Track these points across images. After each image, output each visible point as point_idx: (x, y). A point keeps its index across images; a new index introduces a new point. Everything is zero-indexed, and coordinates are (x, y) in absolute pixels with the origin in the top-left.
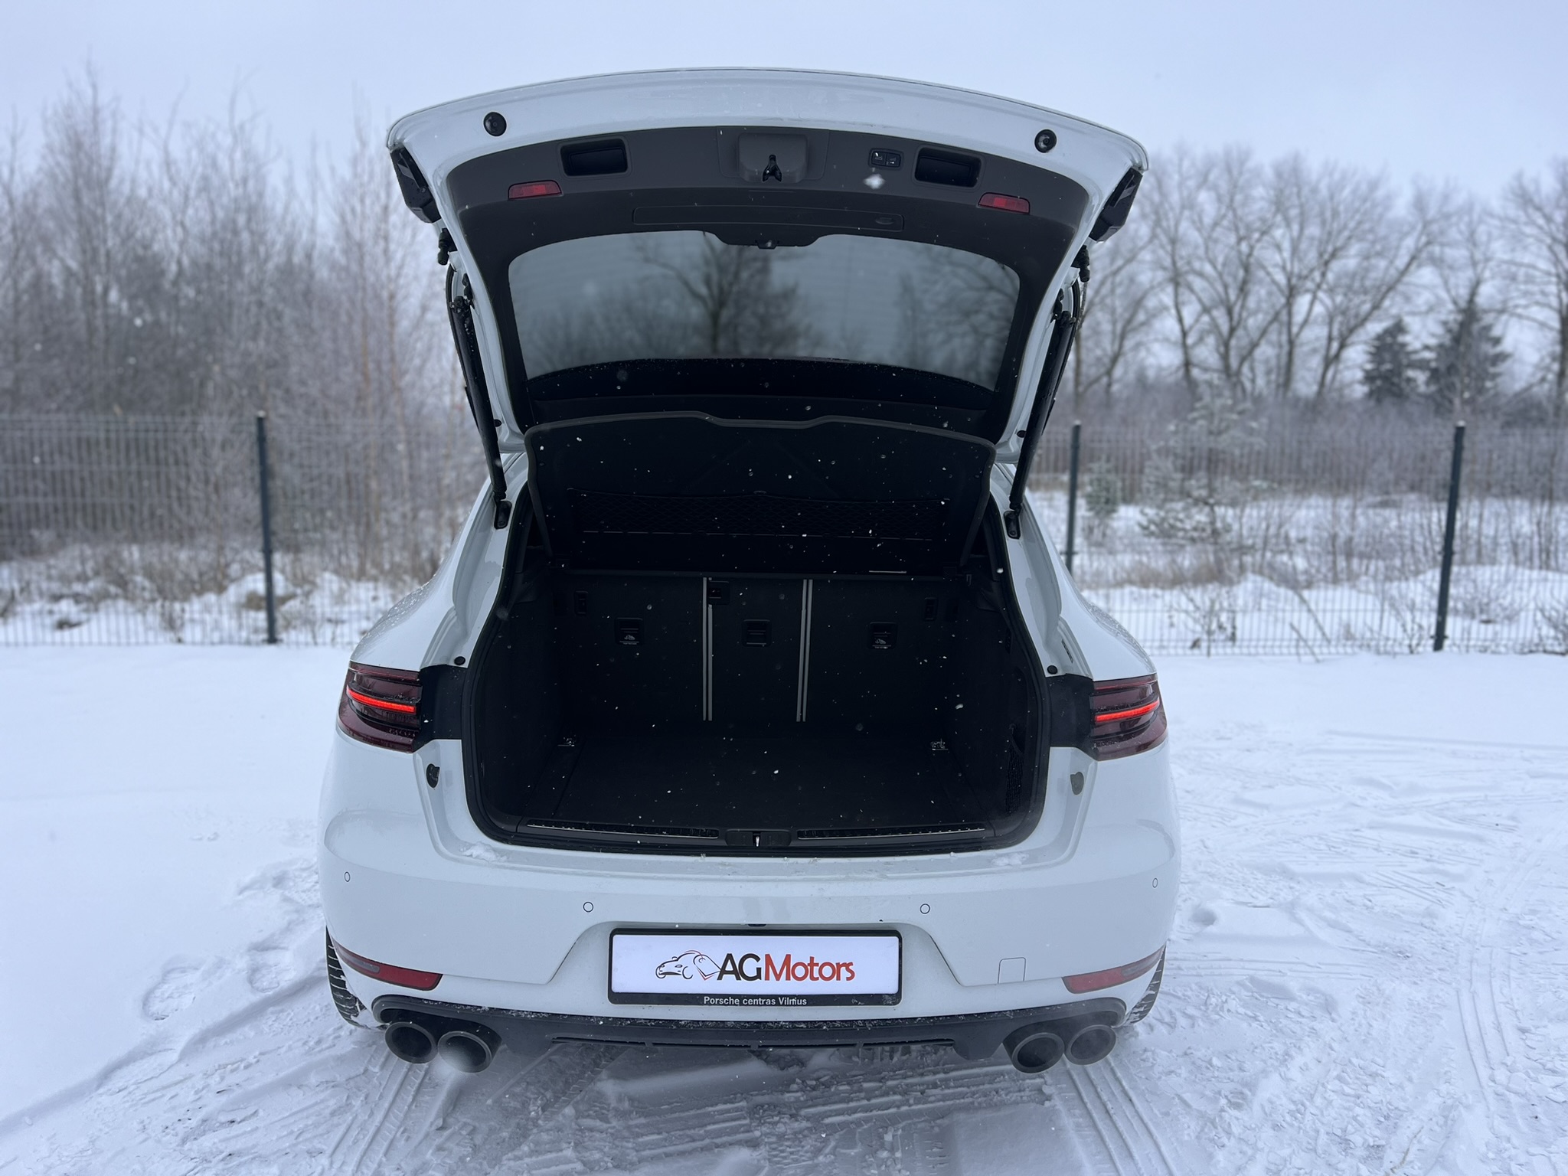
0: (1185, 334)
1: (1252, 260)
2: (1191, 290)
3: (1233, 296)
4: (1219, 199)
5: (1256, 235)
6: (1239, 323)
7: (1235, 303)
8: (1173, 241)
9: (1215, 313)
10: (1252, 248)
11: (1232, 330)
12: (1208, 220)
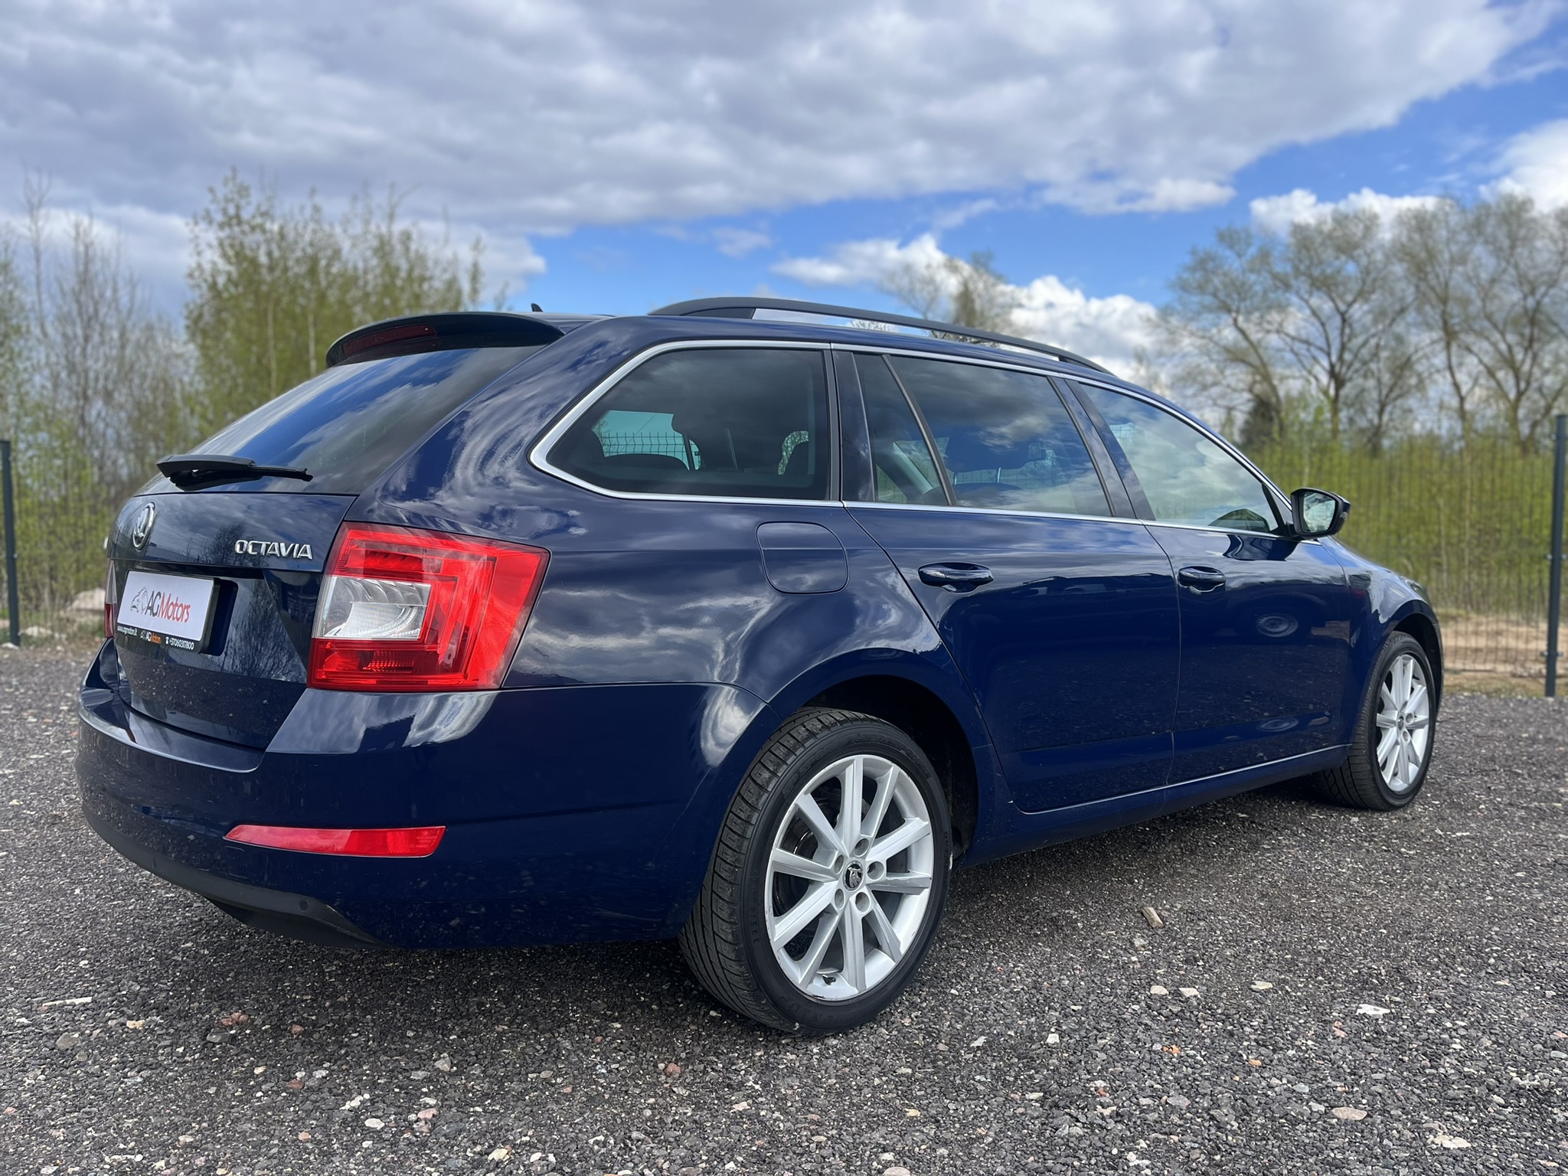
0: (1462, 399)
1: (1540, 317)
2: (1469, 350)
3: (1519, 356)
4: (1498, 252)
5: (1542, 289)
6: (1528, 384)
7: (1523, 361)
8: (1444, 301)
9: (1500, 375)
10: (1538, 303)
11: (1520, 394)
12: (1484, 276)
